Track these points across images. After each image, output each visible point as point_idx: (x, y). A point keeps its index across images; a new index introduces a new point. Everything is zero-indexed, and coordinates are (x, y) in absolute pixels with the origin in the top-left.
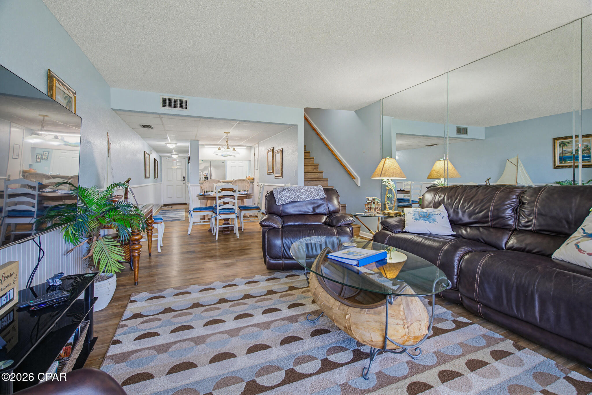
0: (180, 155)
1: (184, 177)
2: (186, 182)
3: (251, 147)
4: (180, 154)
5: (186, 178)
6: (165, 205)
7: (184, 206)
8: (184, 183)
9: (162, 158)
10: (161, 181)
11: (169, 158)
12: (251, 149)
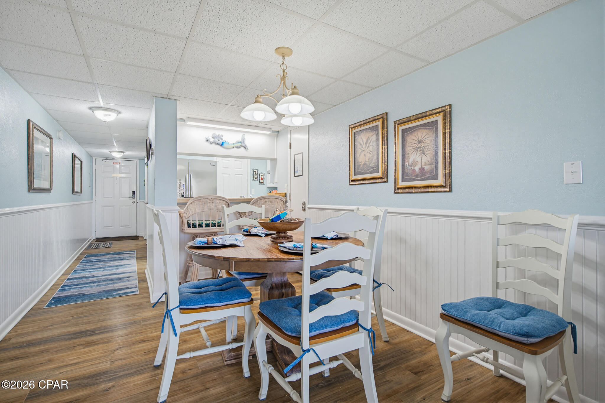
0: (127, 153)
1: (134, 193)
2: (138, 201)
3: (278, 132)
4: (128, 151)
5: (137, 194)
6: (98, 240)
7: (133, 243)
8: (134, 202)
9: (94, 159)
10: (91, 199)
11: (106, 158)
12: (277, 136)
